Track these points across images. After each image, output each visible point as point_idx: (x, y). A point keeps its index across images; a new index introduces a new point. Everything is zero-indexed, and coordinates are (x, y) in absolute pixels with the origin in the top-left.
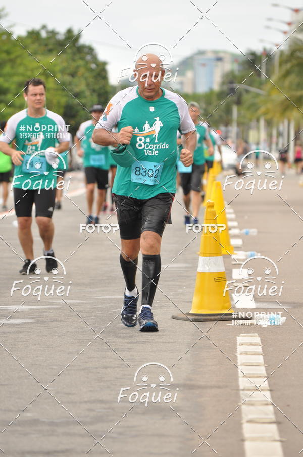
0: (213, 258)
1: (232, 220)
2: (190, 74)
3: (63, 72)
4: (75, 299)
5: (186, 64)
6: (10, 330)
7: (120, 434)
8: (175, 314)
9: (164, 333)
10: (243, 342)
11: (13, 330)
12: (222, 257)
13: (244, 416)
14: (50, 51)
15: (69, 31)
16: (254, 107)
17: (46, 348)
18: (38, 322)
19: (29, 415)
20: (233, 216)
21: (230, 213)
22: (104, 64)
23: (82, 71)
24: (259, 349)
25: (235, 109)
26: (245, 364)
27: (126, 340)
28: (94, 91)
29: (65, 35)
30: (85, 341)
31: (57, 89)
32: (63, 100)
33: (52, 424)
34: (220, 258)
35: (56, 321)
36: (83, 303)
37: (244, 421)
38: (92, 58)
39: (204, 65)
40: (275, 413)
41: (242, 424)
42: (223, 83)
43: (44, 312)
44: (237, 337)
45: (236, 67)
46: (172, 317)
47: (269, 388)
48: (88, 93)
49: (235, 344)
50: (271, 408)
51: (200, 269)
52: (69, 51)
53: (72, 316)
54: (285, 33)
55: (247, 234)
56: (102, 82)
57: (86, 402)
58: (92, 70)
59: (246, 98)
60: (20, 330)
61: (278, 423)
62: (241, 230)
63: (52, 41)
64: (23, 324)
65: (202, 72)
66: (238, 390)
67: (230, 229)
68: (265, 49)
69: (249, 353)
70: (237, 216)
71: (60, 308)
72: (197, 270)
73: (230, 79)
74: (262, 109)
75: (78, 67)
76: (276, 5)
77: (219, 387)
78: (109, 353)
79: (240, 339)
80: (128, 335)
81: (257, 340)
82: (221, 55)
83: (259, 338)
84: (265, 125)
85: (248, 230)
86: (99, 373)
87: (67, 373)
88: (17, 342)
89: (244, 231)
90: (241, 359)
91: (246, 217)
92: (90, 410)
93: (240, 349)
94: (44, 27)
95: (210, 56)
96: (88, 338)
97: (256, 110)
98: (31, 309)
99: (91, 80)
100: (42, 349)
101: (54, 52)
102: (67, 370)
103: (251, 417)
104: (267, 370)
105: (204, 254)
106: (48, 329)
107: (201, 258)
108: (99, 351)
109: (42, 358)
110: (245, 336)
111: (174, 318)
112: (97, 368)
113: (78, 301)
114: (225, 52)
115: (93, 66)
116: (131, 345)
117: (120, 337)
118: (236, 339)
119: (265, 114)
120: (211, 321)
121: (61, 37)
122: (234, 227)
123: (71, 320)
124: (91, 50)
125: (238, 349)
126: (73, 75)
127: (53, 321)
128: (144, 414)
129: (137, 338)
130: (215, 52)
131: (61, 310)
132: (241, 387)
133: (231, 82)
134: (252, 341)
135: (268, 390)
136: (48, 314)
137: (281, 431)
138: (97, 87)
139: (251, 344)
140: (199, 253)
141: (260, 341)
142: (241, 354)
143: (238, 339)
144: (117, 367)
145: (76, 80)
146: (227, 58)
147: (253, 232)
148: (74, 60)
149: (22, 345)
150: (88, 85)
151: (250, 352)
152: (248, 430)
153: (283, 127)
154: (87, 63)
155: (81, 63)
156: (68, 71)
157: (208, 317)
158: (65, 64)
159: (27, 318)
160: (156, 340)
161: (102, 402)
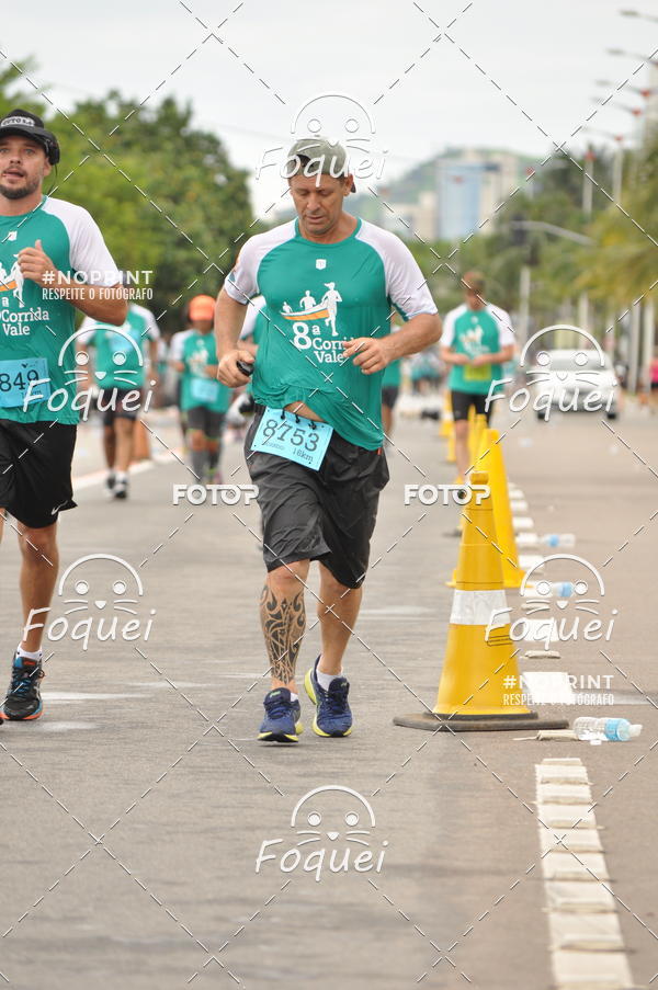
0: (483, 595)
1: (520, 514)
2: (427, 200)
3: (154, 191)
4: (183, 681)
5: (421, 178)
6: (42, 744)
7: (286, 971)
8: (401, 715)
9: (379, 756)
10: (551, 776)
11: (49, 744)
12: (503, 591)
13: (554, 935)
14: (128, 145)
15: (169, 104)
16: (566, 272)
17: (121, 786)
18: (102, 729)
19: (87, 929)
20: (521, 506)
21: (516, 500)
22: (244, 174)
23: (195, 189)
24: (585, 792)
25: (526, 275)
26: (555, 824)
27: (295, 770)
28: (221, 232)
29: (158, 112)
30: (206, 770)
31: (142, 229)
32: (155, 253)
33: (137, 947)
34: (500, 594)
35: (142, 727)
36: (200, 689)
37: (555, 946)
38: (217, 161)
39: (458, 180)
40: (623, 931)
41: (549, 953)
42: (500, 220)
43: (116, 707)
44: (537, 766)
45: (528, 187)
46: (394, 721)
47: (607, 876)
48: (207, 238)
49: (532, 781)
50: (613, 920)
51: (455, 618)
52: (169, 146)
53: (177, 716)
54: (636, 113)
55: (554, 544)
56: (238, 214)
57: (210, 902)
58: (217, 188)
59: (550, 252)
60: (63, 745)
61: (628, 951)
62: (539, 536)
63: (131, 124)
64: (71, 732)
65: (455, 195)
66: (540, 879)
67: (517, 534)
68: (591, 148)
69: (561, 800)
70: (530, 506)
71: (150, 700)
72: (449, 621)
73: (516, 210)
74: (586, 277)
75: (186, 182)
76: (616, 52)
77: (498, 873)
78: (259, 798)
79: (543, 770)
80: (300, 758)
81: (581, 772)
82: (496, 159)
83: (584, 769)
84: (589, 311)
85: (554, 536)
86: (238, 840)
87: (167, 838)
88: (56, 771)
89: (547, 538)
90: (545, 813)
91: (551, 508)
92: (221, 919)
93: (543, 791)
94: (114, 95)
95: (472, 160)
96: (210, 764)
97: (574, 278)
98: (88, 701)
99: (216, 210)
100: (113, 787)
101: (136, 149)
102: (168, 833)
103: (569, 937)
104: (601, 838)
105: (465, 584)
106: (126, 743)
107: (458, 594)
108: (236, 792)
109: (112, 806)
110: (554, 763)
111: (398, 723)
112: (232, 829)
113: (190, 685)
114: (505, 153)
115: (221, 179)
116: (306, 780)
117: (281, 763)
118: (534, 771)
119: (591, 287)
120: (478, 730)
121: (150, 116)
122: (525, 530)
123: (173, 725)
124: (213, 143)
125: (538, 793)
126: (176, 198)
127: (135, 725)
128: (337, 928)
129: (319, 766)
130: (484, 152)
131: (152, 704)
132: (548, 873)
133: (518, 218)
134: (570, 776)
135: (606, 880)
136: (123, 711)
137: (635, 969)
138: (227, 224)
139: (568, 781)
140: (453, 583)
141: (586, 774)
142: (545, 802)
143: (538, 771)
144: (277, 828)
145: (182, 209)
146: (510, 166)
147: (568, 539)
148: (178, 166)
149: (68, 777)
150: (208, 220)
151: (563, 798)
152: (564, 966)
153: (629, 317)
154: (207, 171)
155: (192, 172)
156: (166, 190)
157: (472, 722)
158: (159, 176)
159: (79, 720)
160: (360, 771)
161: (244, 901)
